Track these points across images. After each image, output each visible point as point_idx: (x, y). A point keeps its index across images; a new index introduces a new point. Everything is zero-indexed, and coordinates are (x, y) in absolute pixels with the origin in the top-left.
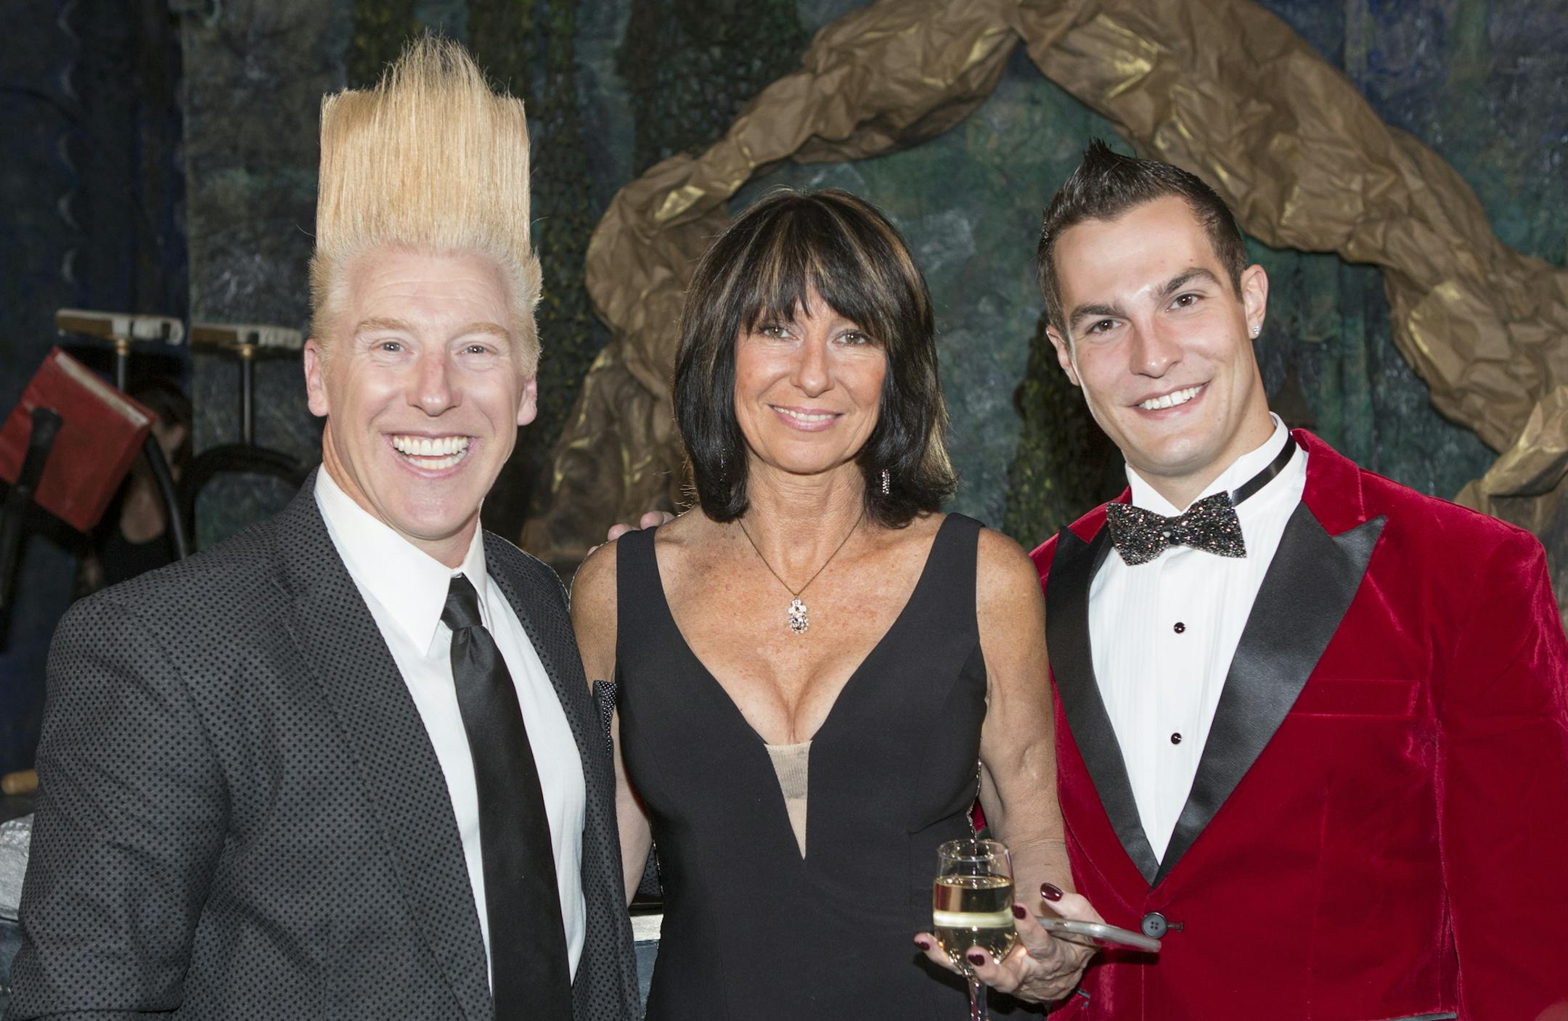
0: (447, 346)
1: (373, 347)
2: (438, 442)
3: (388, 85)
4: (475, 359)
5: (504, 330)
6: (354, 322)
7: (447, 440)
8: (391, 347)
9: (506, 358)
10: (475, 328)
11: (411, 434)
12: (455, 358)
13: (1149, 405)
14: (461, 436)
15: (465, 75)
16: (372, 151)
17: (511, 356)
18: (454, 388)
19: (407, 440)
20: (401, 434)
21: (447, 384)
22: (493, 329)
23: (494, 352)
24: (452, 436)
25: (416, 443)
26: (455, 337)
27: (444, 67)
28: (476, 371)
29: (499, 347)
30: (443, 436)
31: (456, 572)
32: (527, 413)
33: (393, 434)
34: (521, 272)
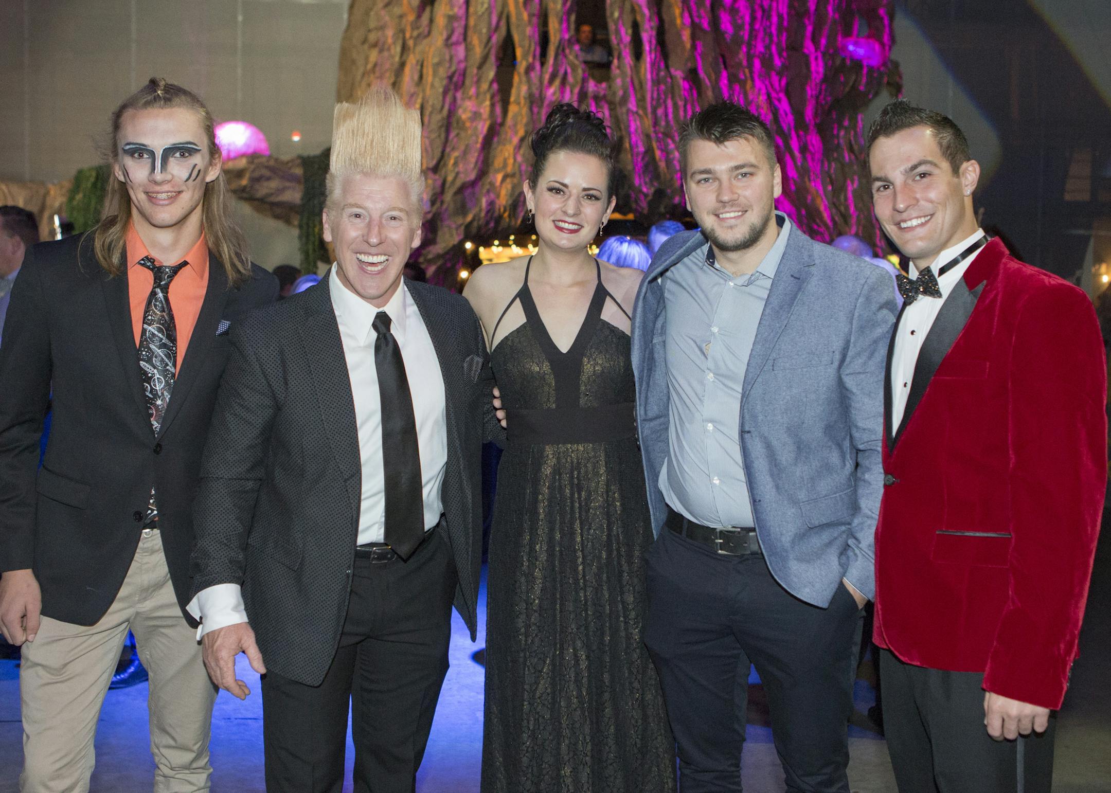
0: (381, 217)
1: (351, 216)
2: (375, 257)
3: (361, 104)
4: (393, 222)
5: (405, 210)
6: (342, 205)
7: (379, 256)
8: (357, 216)
9: (405, 222)
10: (394, 209)
11: (365, 253)
12: (384, 221)
13: (903, 225)
14: (385, 255)
15: (394, 101)
16: (353, 131)
17: (408, 221)
18: (383, 236)
19: (363, 255)
20: (360, 253)
21: (380, 233)
22: (401, 210)
23: (400, 219)
24: (381, 254)
25: (366, 257)
26: (384, 213)
27: (385, 98)
28: (393, 227)
29: (403, 218)
30: (377, 255)
31: (381, 310)
32: (416, 243)
33: (357, 253)
34: (416, 184)
